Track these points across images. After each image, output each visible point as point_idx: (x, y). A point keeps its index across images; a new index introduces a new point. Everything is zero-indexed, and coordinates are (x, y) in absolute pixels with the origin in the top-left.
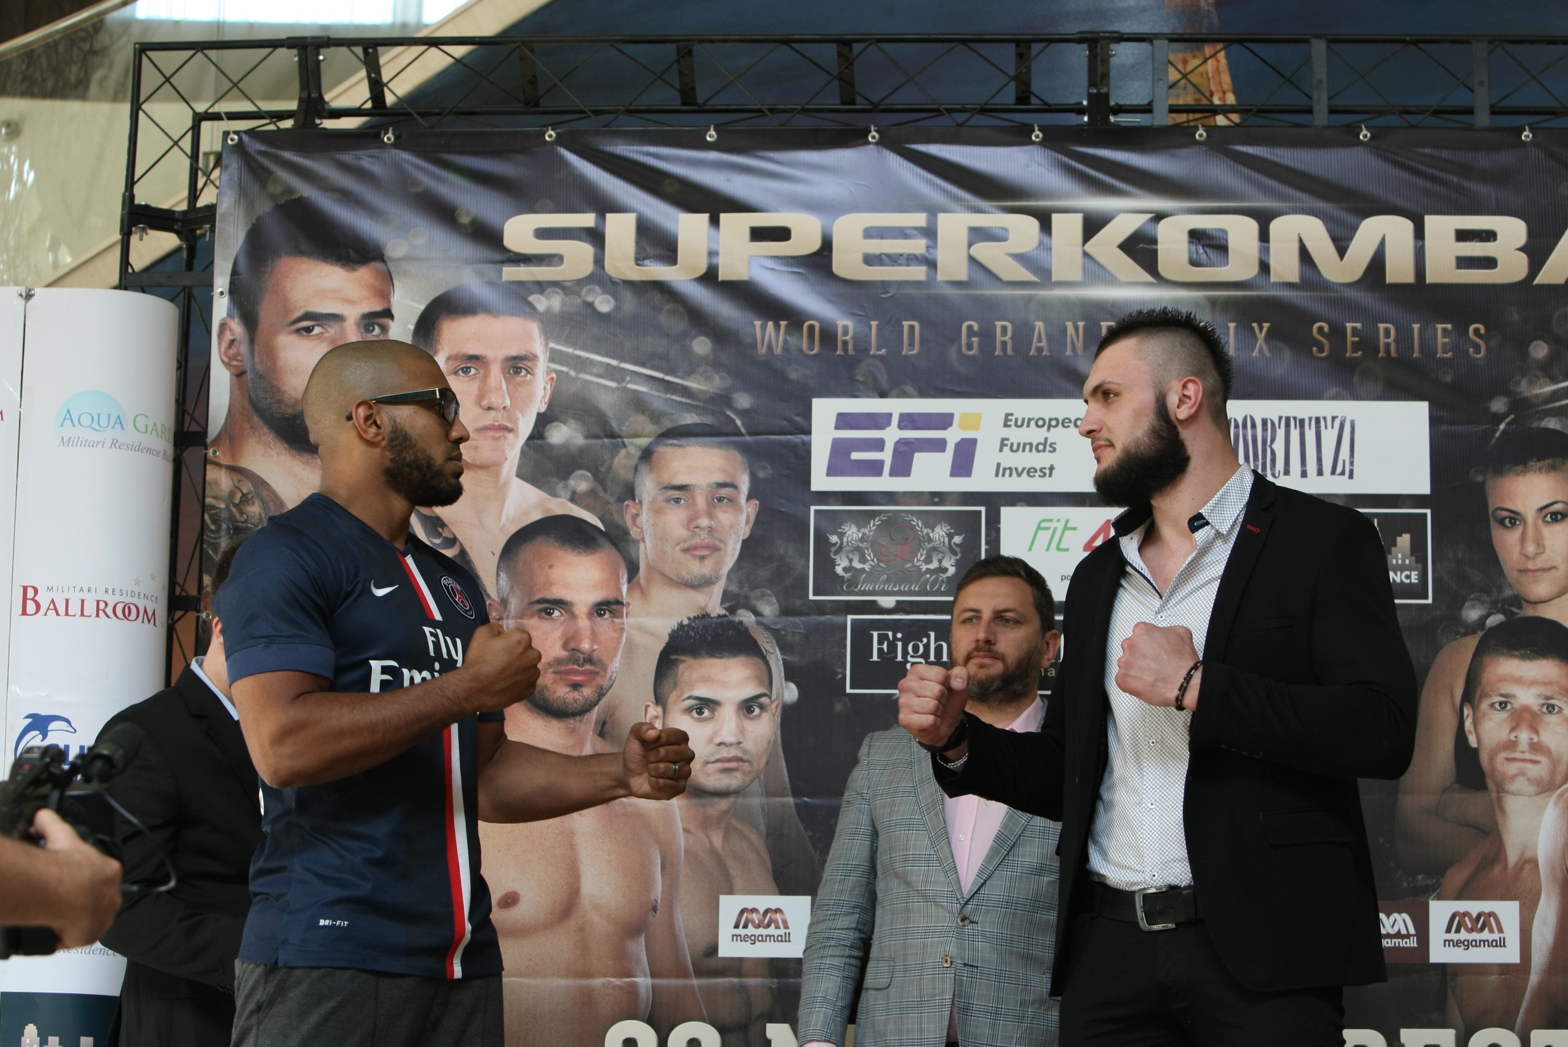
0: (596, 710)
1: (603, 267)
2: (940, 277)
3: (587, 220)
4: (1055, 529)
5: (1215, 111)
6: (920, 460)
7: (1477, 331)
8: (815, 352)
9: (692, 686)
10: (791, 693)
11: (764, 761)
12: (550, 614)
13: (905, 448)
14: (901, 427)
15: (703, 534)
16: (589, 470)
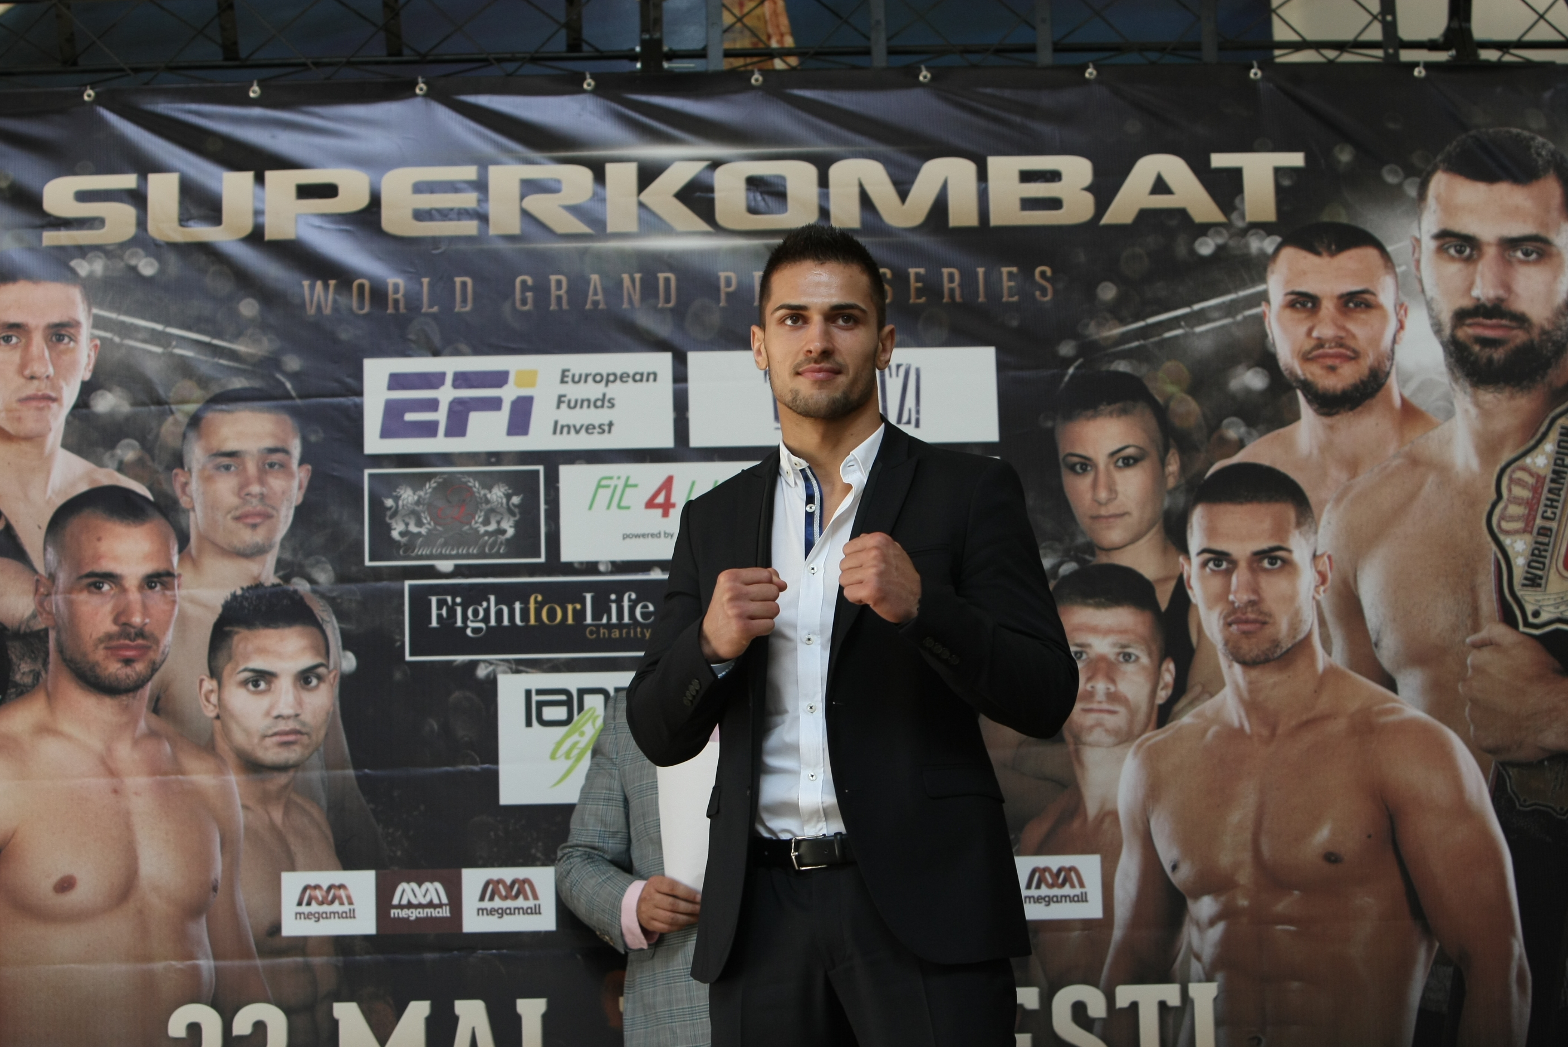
0: (149, 686)
1: (145, 229)
2: (493, 231)
3: (128, 181)
4: (616, 487)
5: (771, 54)
6: (476, 419)
7: (1043, 274)
8: (367, 309)
9: (247, 658)
10: (349, 662)
11: (322, 733)
12: (100, 588)
13: (460, 408)
14: (456, 385)
15: (255, 502)
16: (136, 438)
